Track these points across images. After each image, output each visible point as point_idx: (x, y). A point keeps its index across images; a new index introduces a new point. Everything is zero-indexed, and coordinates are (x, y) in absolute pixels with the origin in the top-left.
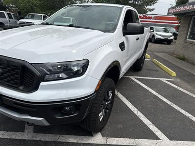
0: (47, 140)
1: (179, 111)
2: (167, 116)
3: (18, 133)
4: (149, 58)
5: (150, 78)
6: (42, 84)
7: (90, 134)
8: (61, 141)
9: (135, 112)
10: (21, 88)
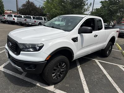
0: (28, 81)
1: (115, 89)
2: (103, 88)
3: (19, 75)
4: (120, 50)
5: (110, 63)
6: (21, 52)
7: (49, 85)
8: (34, 83)
9: (82, 81)
10: (15, 53)
